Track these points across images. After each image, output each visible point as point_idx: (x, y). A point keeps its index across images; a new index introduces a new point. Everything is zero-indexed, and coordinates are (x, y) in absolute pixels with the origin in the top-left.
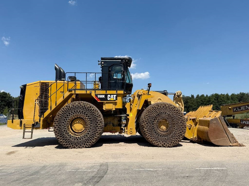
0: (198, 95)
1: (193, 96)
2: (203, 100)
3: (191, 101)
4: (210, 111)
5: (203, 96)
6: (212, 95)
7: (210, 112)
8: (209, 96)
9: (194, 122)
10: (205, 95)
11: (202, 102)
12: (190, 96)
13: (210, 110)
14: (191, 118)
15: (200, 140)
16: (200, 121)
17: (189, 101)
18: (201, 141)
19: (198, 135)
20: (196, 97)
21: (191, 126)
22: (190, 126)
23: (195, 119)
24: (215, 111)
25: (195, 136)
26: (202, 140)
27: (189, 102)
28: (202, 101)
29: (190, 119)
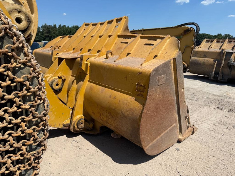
0: (60, 25)
1: (55, 26)
2: (65, 31)
3: (54, 31)
4: (119, 36)
5: (64, 26)
6: (73, 26)
7: (122, 40)
8: (70, 27)
9: (71, 69)
10: (67, 26)
11: (64, 33)
12: (53, 26)
13: (120, 33)
14: (61, 55)
15: (91, 126)
16: (95, 67)
17: (51, 30)
18: (94, 127)
19: (85, 113)
20: (59, 27)
21: (64, 81)
22: (60, 82)
23: (75, 59)
24: (141, 37)
25: (79, 116)
26: (98, 126)
27: (52, 32)
28: (63, 31)
29: (60, 60)
